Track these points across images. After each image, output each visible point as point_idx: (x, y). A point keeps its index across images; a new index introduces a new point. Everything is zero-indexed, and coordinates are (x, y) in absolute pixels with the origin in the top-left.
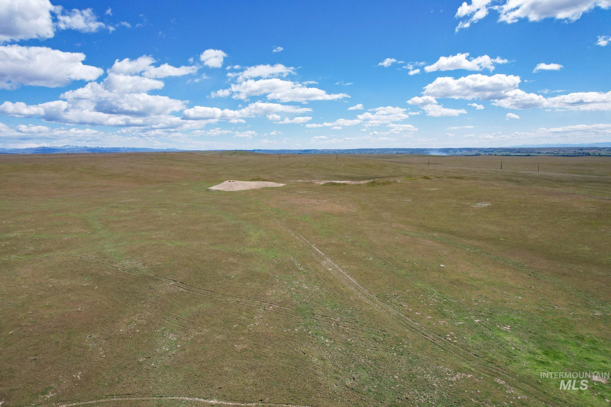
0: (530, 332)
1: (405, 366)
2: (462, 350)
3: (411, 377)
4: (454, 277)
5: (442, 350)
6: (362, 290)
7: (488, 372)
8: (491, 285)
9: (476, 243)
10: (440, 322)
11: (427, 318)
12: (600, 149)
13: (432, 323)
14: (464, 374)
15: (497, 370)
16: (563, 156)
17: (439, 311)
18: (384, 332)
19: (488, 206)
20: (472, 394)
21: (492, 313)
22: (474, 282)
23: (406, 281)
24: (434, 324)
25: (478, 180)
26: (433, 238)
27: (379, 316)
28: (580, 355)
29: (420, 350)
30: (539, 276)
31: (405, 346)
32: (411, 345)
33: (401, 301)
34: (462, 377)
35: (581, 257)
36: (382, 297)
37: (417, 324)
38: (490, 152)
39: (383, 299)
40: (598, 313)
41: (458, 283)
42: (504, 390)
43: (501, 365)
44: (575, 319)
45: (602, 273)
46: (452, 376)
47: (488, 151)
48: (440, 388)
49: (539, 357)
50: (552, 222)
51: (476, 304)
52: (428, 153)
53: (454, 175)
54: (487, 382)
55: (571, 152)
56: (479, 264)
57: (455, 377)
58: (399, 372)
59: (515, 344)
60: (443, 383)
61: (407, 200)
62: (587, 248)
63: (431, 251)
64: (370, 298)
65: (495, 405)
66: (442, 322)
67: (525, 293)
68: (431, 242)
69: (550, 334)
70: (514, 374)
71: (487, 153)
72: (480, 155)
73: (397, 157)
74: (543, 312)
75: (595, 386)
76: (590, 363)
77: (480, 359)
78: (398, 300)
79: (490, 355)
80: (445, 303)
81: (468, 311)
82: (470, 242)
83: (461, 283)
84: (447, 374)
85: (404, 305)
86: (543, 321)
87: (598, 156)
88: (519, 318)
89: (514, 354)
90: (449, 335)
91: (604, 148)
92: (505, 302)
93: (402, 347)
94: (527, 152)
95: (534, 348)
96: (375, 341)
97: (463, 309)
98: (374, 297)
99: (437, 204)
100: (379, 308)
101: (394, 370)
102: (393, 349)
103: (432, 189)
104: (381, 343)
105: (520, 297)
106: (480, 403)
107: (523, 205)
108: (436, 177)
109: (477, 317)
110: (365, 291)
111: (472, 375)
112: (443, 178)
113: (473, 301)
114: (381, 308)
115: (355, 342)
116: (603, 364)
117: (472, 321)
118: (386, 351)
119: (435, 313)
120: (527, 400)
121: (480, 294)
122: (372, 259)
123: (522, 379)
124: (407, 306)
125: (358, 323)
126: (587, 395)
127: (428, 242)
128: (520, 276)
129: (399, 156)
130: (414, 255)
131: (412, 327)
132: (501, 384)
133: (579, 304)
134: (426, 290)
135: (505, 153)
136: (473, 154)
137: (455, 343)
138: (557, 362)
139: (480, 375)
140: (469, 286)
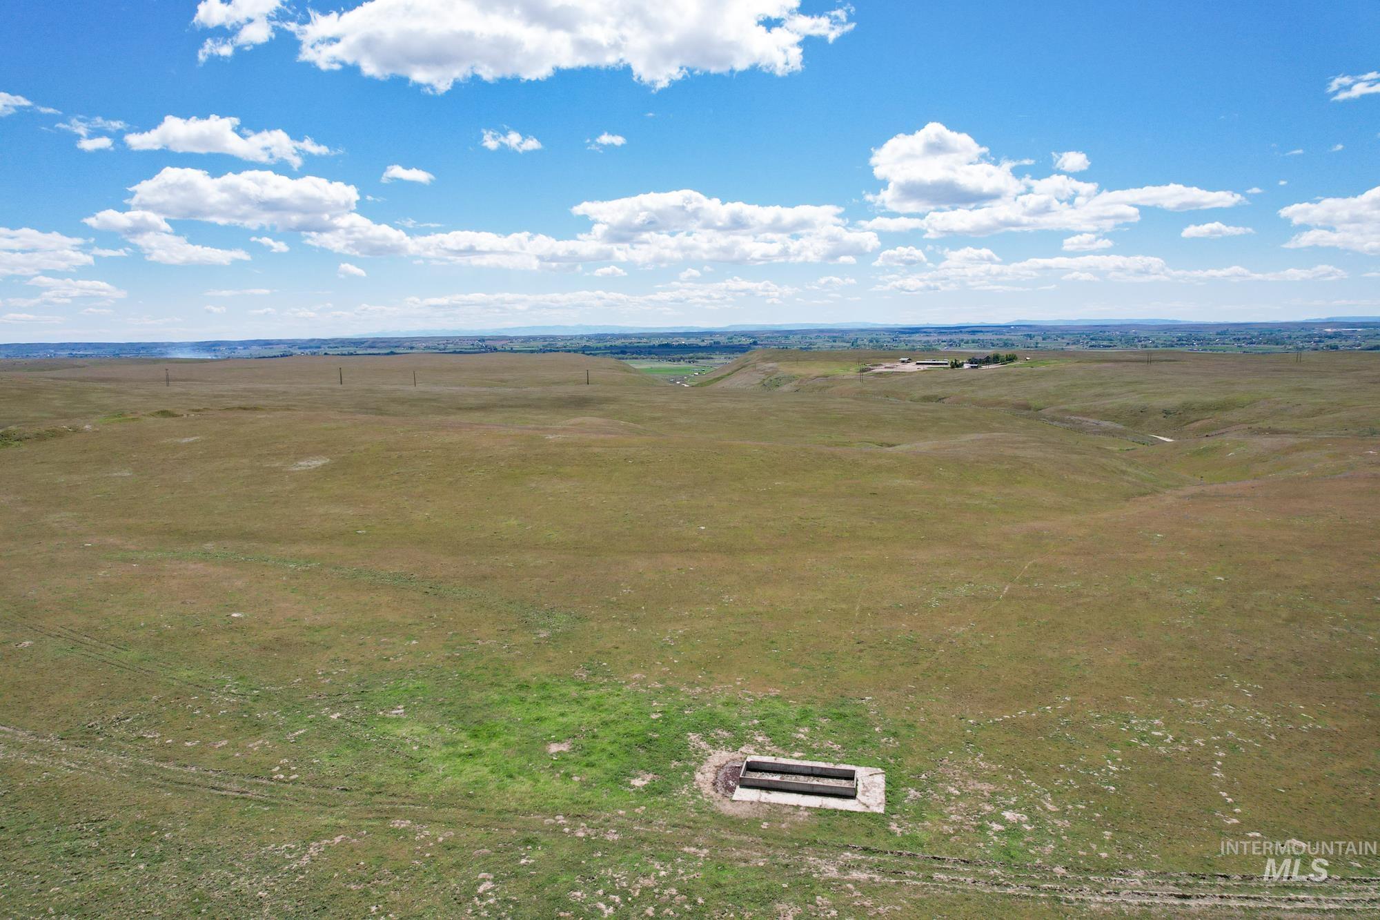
0: (442, 704)
1: (175, 885)
2: (313, 790)
3: (195, 903)
4: (270, 634)
5: (266, 809)
6: (9, 736)
7: (374, 814)
8: (352, 633)
9: (307, 550)
10: (251, 745)
11: (217, 746)
12: (511, 339)
13: (231, 754)
14: (326, 841)
15: (392, 803)
16: (455, 352)
17: (244, 722)
18: (98, 824)
19: (324, 465)
20: (349, 876)
21: (365, 690)
22: (315, 634)
23: (148, 674)
24: (237, 755)
25: (294, 410)
26: (204, 557)
27: (76, 787)
28: (528, 717)
29: (210, 829)
30: (442, 591)
31: (166, 835)
32: (183, 826)
33: (140, 728)
34: (322, 849)
35: (507, 539)
36: (79, 736)
37: (194, 769)
38: (313, 347)
39: (82, 738)
40: (544, 634)
41: (282, 644)
42: (411, 837)
43: (397, 790)
44: (512, 655)
45: (541, 562)
46: (300, 857)
47: (308, 346)
48: (277, 895)
49: (463, 747)
50: (451, 482)
51: (327, 681)
52: (163, 354)
53: (236, 403)
54: (376, 836)
55: (466, 346)
56: (321, 593)
57: (306, 856)
58: (161, 906)
59: (417, 739)
60: (279, 881)
61: (120, 474)
62: (513, 522)
63: (202, 587)
64: (40, 748)
65: (398, 874)
66: (255, 745)
67: (423, 630)
68: (200, 566)
69: (476, 696)
70: (423, 799)
71: (307, 351)
72: (291, 355)
73: (74, 367)
74: (459, 658)
75: (555, 762)
76: (544, 725)
77: (355, 794)
78: (129, 728)
79: (374, 778)
80: (257, 699)
81: (312, 701)
82: (294, 549)
83: (287, 645)
84: (288, 856)
85: (149, 736)
86: (462, 676)
87: (509, 351)
88: (419, 683)
89: (419, 757)
90: (278, 768)
91: (516, 338)
92: (388, 659)
93: (161, 841)
94: (390, 347)
95: (452, 733)
96: (74, 856)
97: (301, 700)
98: (52, 741)
99: (202, 474)
100: (73, 765)
101: (144, 908)
102: (133, 855)
103: (185, 440)
104: (94, 855)
105: (414, 642)
106: (369, 885)
107: (394, 455)
108: (193, 410)
109: (334, 707)
110: (20, 733)
111: (342, 836)
112: (210, 412)
113: (321, 676)
114: (81, 765)
115: (6, 885)
116: (560, 719)
117: (325, 719)
118: (111, 870)
119: (236, 729)
120: (455, 836)
121: (333, 657)
122: (31, 642)
123: (440, 803)
124: (158, 735)
125: (7, 830)
126: (546, 783)
127: (193, 566)
128: (409, 600)
129: (79, 362)
130: (158, 607)
131: (182, 781)
132: (404, 829)
133: (514, 626)
134: (205, 681)
135: (345, 350)
136: (274, 354)
137: (294, 780)
138: (494, 745)
139: (360, 828)
140: (305, 646)
